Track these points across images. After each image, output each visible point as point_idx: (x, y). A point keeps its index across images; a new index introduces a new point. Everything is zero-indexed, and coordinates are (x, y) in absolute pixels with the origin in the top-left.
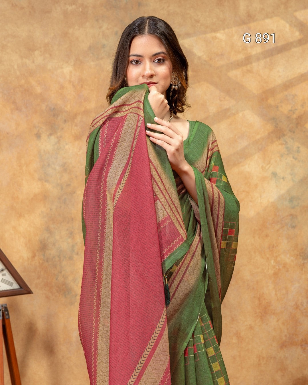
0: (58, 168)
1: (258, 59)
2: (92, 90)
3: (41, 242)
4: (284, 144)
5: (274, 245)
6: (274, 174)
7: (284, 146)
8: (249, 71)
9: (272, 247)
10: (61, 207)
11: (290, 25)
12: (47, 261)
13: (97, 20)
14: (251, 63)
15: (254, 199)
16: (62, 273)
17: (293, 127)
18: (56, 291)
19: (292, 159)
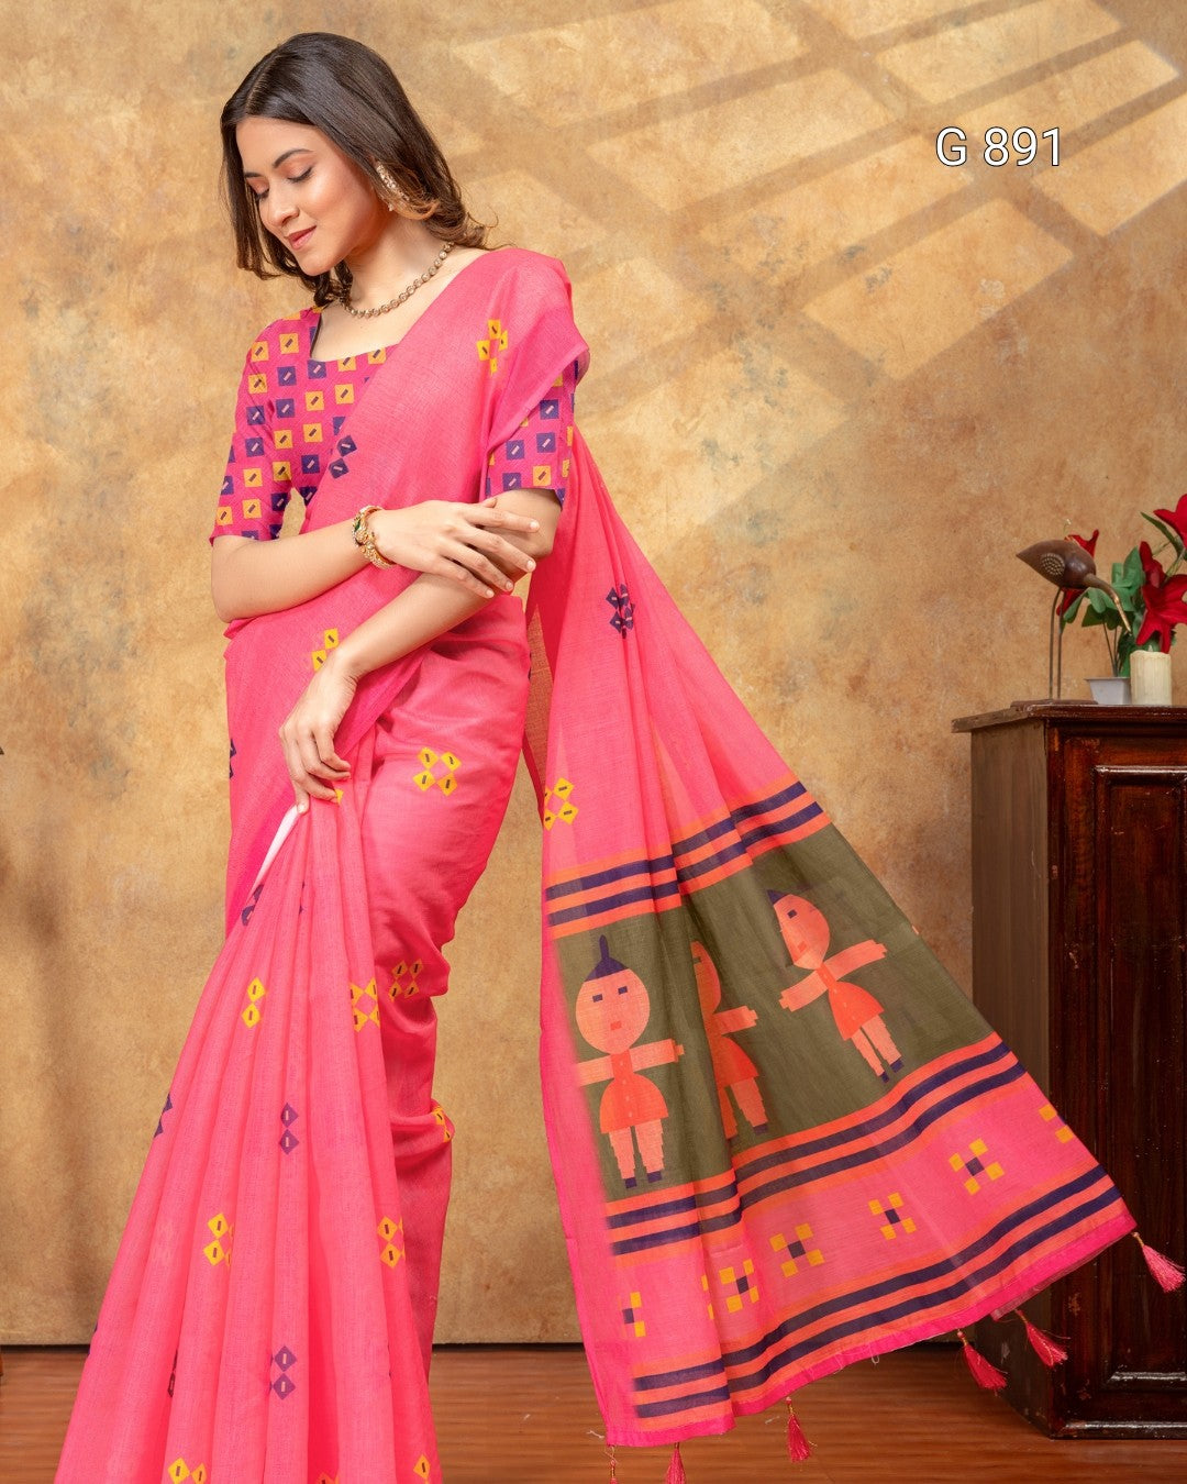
0: (84, 402)
1: (677, 111)
2: (191, 181)
3: (30, 616)
4: (741, 360)
6: (710, 446)
7: (741, 365)
8: (650, 145)
10: (90, 516)
11: (775, 16)
12: (46, 672)
14: (656, 121)
15: (649, 515)
16: (89, 707)
17: (768, 312)
18: (67, 758)
19: (762, 403)
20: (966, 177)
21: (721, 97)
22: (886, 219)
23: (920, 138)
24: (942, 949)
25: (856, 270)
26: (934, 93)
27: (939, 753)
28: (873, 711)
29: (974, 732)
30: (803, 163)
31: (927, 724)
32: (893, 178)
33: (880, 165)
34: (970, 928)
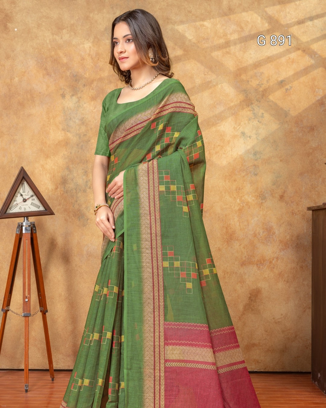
0: (77, 121)
1: (235, 44)
3: (62, 178)
4: (252, 110)
5: (240, 188)
6: (243, 134)
7: (252, 112)
8: (228, 53)
9: (239, 190)
10: (78, 151)
11: (262, 18)
12: (67, 192)
13: (112, 8)
14: (230, 46)
15: (227, 152)
16: (78, 202)
17: (259, 98)
18: (72, 216)
19: (257, 122)
20: (313, 62)
21: (247, 40)
22: (291, 73)
23: (300, 51)
24: (304, 268)
25: (283, 86)
26: (304, 39)
27: (303, 216)
28: (286, 204)
29: (313, 211)
30: (269, 58)
31: (300, 208)
32: (293, 62)
33: (289, 58)
34: (311, 262)
